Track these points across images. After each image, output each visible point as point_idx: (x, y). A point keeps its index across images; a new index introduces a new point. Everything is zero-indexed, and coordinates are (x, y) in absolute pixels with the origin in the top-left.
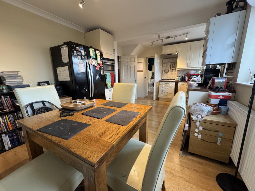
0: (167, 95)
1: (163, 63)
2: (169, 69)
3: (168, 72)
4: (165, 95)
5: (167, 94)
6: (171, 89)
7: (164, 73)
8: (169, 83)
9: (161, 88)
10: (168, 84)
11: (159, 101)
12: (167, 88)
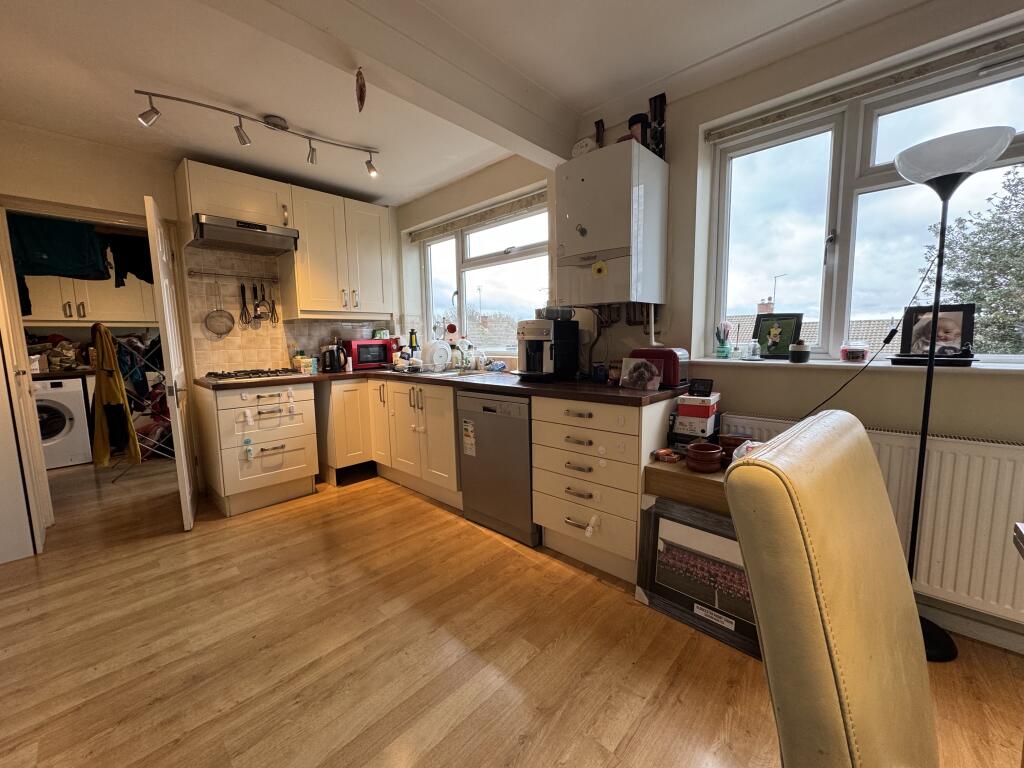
0: (280, 466)
1: (186, 269)
2: (236, 313)
3: (229, 330)
4: (265, 469)
5: (277, 459)
6: (296, 423)
7: (197, 332)
8: (284, 394)
9: (232, 431)
10: (277, 400)
11: (230, 523)
12: (275, 422)
